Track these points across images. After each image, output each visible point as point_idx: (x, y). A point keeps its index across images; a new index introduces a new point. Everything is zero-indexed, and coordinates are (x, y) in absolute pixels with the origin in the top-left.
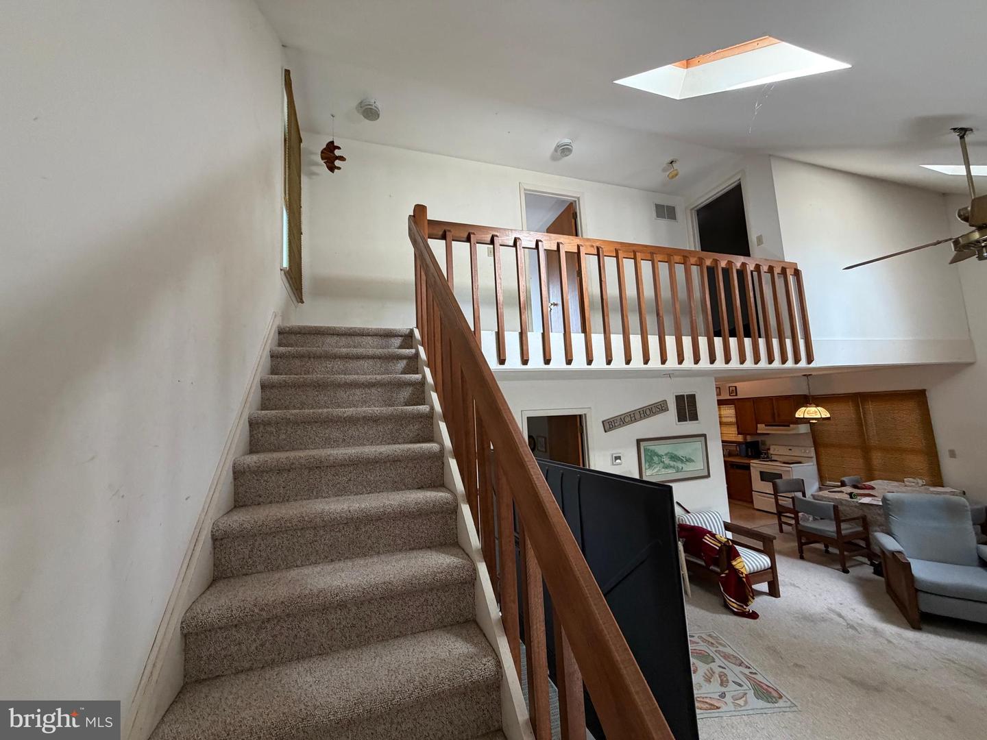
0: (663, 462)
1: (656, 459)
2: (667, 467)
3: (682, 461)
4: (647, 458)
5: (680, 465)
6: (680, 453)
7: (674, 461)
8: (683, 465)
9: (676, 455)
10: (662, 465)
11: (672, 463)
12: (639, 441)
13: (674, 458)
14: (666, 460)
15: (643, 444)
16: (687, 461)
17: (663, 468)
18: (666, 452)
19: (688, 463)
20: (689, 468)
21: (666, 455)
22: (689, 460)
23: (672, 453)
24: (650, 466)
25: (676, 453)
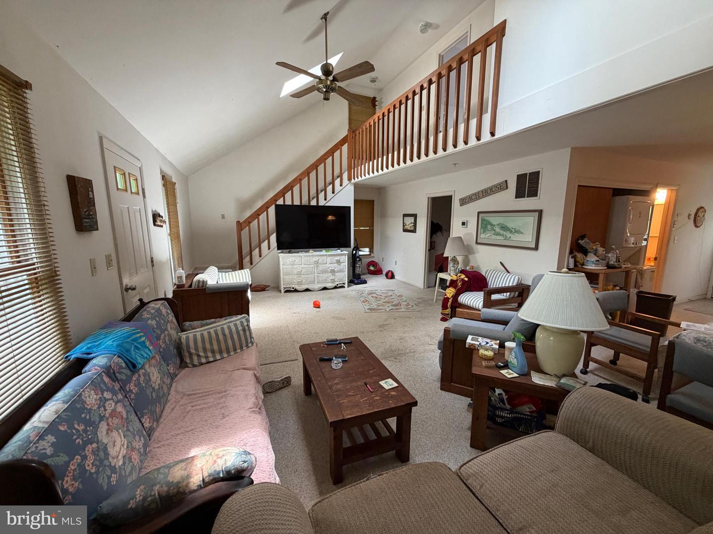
0: (494, 230)
1: (489, 227)
2: (497, 234)
3: (511, 232)
4: (483, 225)
5: (508, 235)
6: (510, 225)
7: (504, 231)
8: (511, 235)
9: (506, 226)
10: (493, 232)
11: (502, 232)
12: (479, 213)
13: (504, 228)
14: (498, 229)
15: (481, 215)
16: (516, 232)
17: (494, 235)
18: (498, 223)
19: (516, 234)
20: (516, 239)
21: (498, 225)
22: (518, 232)
23: (503, 224)
24: (484, 232)
25: (506, 224)
